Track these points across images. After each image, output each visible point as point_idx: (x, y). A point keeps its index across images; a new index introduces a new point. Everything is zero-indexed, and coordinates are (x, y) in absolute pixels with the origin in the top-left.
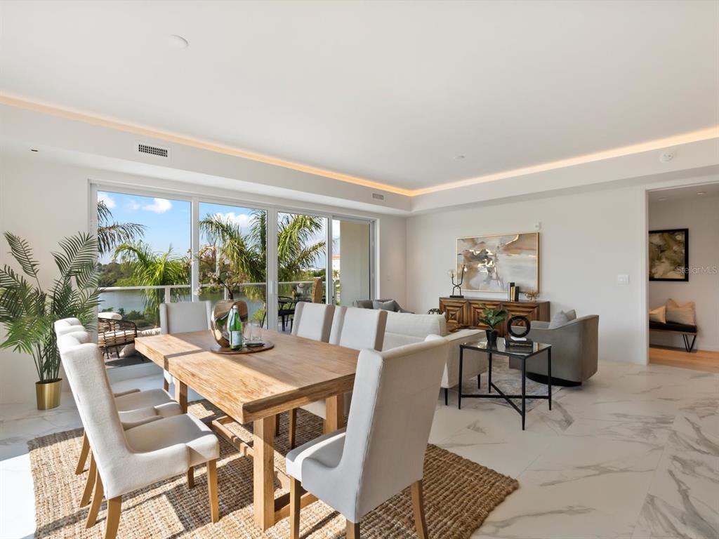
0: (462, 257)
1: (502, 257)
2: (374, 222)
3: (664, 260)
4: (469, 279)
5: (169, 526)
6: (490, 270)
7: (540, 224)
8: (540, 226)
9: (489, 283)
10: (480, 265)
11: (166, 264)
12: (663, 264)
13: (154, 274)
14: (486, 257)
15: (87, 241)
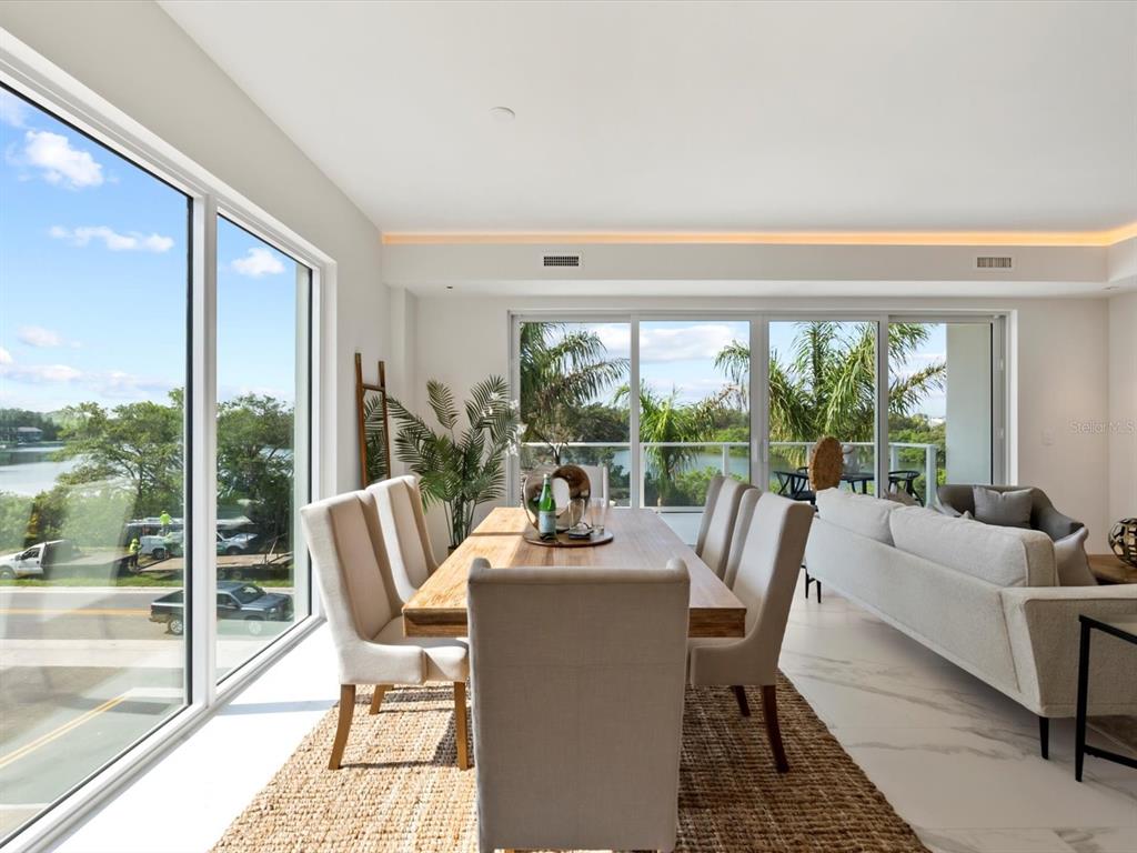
2: (1002, 317)
5: (423, 749)
11: (672, 414)
13: (657, 426)
15: (497, 386)
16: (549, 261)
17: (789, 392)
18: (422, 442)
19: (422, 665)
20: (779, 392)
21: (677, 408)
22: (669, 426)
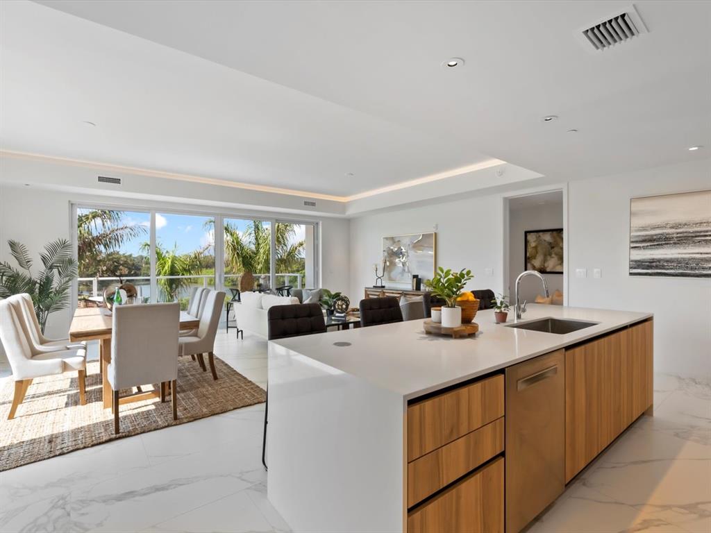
0: (386, 254)
1: (411, 253)
2: (317, 224)
3: (553, 255)
4: (390, 272)
6: (404, 264)
7: (437, 225)
8: (437, 227)
9: (403, 275)
10: (397, 260)
11: (174, 259)
12: (553, 259)
13: (164, 267)
14: (401, 253)
15: (64, 245)
16: (101, 179)
17: (242, 248)
18: (4, 278)
19: (62, 366)
20: (237, 247)
21: (177, 255)
22: (173, 267)
